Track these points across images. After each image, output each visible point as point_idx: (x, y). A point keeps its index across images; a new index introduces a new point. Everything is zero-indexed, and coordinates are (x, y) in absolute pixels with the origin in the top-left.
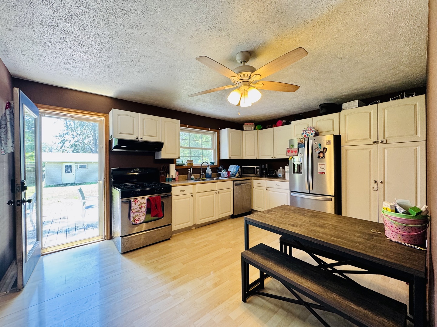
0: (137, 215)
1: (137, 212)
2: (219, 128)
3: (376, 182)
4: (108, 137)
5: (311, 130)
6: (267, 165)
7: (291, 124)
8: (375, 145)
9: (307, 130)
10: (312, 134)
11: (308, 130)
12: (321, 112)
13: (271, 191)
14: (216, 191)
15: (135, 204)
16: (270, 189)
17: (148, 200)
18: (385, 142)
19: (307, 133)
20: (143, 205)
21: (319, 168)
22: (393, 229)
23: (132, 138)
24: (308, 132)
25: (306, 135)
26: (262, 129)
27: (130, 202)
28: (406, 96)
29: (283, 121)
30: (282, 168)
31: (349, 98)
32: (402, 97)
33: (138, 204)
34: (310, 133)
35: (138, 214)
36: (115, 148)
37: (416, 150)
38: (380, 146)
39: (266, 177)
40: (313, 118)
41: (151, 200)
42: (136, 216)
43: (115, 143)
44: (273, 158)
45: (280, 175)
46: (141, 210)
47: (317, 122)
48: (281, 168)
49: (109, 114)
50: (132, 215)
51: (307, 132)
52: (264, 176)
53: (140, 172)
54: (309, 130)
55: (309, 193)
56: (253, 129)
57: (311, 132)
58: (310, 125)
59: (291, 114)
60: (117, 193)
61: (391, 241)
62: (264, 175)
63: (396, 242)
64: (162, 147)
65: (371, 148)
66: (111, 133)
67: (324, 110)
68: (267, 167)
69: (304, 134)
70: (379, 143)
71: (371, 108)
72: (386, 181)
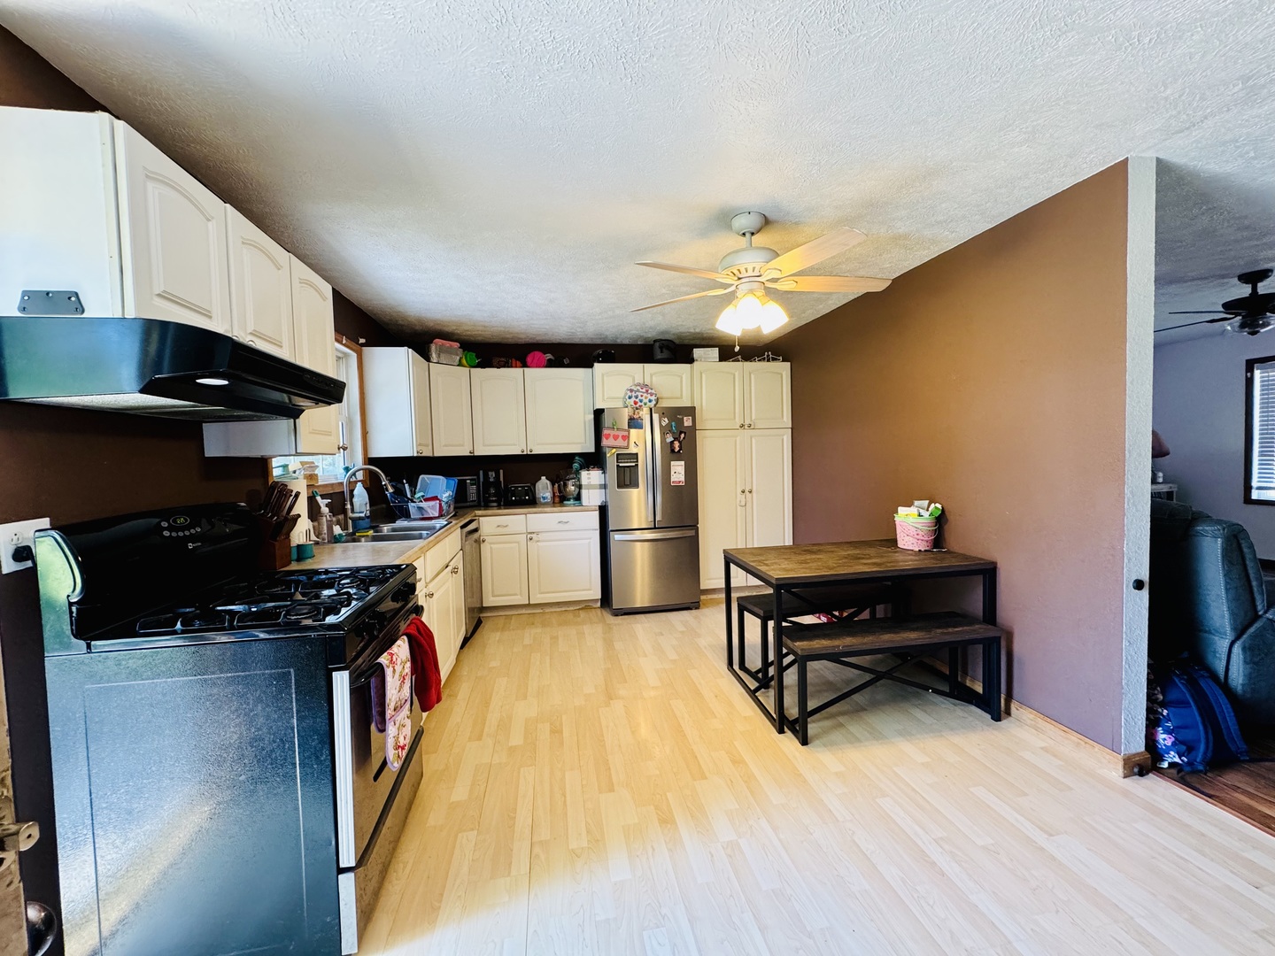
2: (362, 341)
3: (743, 492)
5: (647, 391)
6: (501, 471)
8: (741, 431)
9: (638, 391)
10: (650, 401)
11: (641, 390)
12: (659, 356)
13: (544, 541)
16: (541, 537)
18: (752, 427)
19: (640, 397)
21: (672, 473)
24: (642, 395)
25: (637, 400)
28: (774, 359)
29: (549, 356)
30: (547, 478)
31: (702, 342)
32: (768, 361)
34: (646, 398)
38: (748, 432)
39: (499, 507)
40: (645, 365)
44: (525, 453)
45: (544, 498)
47: (651, 376)
48: (543, 478)
51: (640, 394)
52: (495, 504)
54: (644, 390)
55: (655, 528)
57: (649, 397)
58: (639, 380)
62: (493, 501)
65: (736, 437)
67: (666, 354)
68: (502, 479)
69: (633, 399)
70: (746, 427)
72: (754, 489)
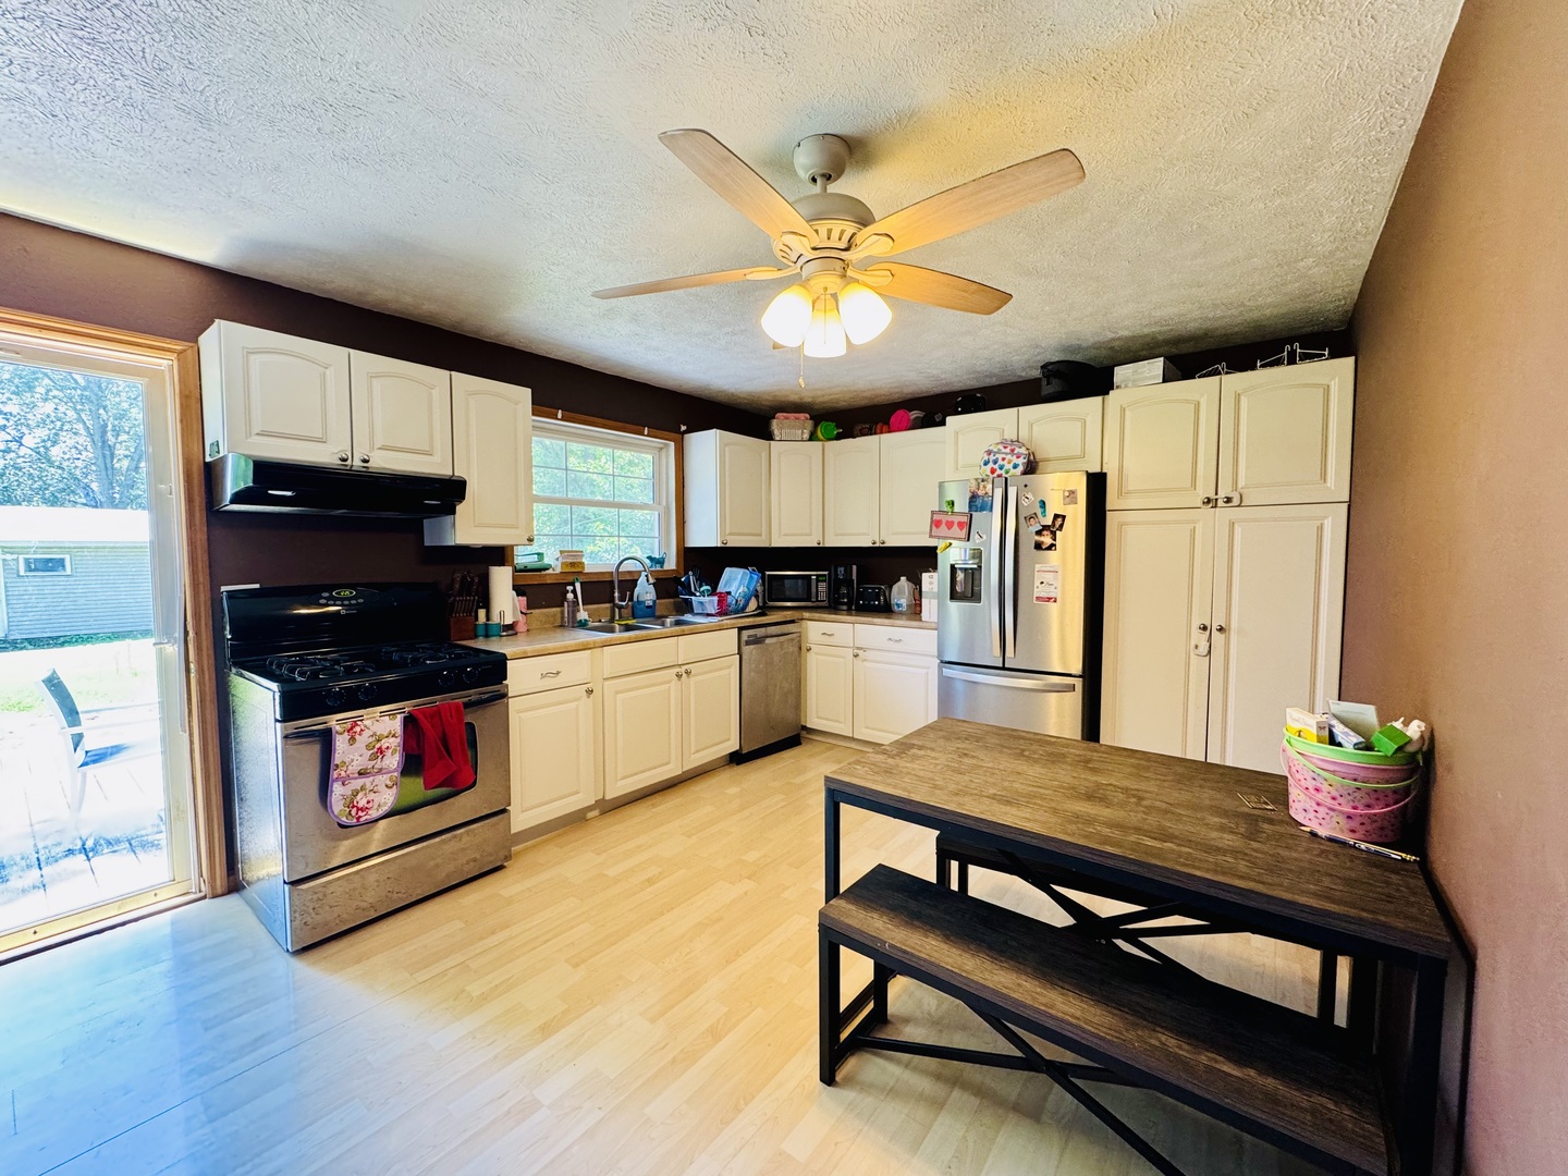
0: (363, 788)
1: (361, 774)
2: (683, 428)
3: (1205, 628)
4: (196, 448)
5: (1013, 450)
6: (854, 567)
7: (945, 425)
8: (1207, 510)
9: (999, 452)
10: (1015, 466)
11: (1003, 450)
12: (1046, 390)
13: (871, 661)
14: (678, 670)
15: (352, 740)
16: (869, 655)
17: (410, 722)
18: (1236, 501)
19: (1000, 462)
20: (384, 743)
21: (1037, 583)
22: (1319, 797)
23: (322, 454)
24: (1004, 459)
25: (996, 467)
26: (839, 437)
27: (326, 738)
29: (914, 414)
30: (908, 579)
31: (1136, 352)
32: (1292, 362)
33: (363, 740)
34: (1009, 462)
35: (367, 781)
36: (237, 498)
37: (1321, 529)
38: (1223, 514)
39: (849, 612)
40: (1020, 408)
41: (425, 724)
42: (355, 793)
43: (235, 479)
44: (877, 545)
45: (898, 605)
46: (379, 764)
47: (1031, 425)
48: (902, 578)
49: (196, 341)
50: (338, 791)
51: (1000, 456)
52: (845, 607)
53: (361, 601)
54: (1008, 450)
55: (1003, 668)
56: (806, 436)
57: (1015, 460)
58: (1010, 435)
59: (937, 390)
60: (258, 699)
61: (1314, 834)
62: (844, 604)
63: (1331, 840)
64: (462, 497)
65: (1194, 522)
66: (214, 430)
68: (854, 577)
69: (991, 465)
70: (1220, 503)
71: (1200, 389)
72: (1234, 625)
